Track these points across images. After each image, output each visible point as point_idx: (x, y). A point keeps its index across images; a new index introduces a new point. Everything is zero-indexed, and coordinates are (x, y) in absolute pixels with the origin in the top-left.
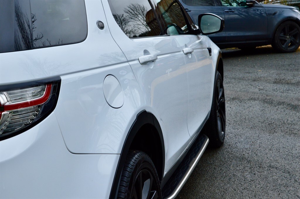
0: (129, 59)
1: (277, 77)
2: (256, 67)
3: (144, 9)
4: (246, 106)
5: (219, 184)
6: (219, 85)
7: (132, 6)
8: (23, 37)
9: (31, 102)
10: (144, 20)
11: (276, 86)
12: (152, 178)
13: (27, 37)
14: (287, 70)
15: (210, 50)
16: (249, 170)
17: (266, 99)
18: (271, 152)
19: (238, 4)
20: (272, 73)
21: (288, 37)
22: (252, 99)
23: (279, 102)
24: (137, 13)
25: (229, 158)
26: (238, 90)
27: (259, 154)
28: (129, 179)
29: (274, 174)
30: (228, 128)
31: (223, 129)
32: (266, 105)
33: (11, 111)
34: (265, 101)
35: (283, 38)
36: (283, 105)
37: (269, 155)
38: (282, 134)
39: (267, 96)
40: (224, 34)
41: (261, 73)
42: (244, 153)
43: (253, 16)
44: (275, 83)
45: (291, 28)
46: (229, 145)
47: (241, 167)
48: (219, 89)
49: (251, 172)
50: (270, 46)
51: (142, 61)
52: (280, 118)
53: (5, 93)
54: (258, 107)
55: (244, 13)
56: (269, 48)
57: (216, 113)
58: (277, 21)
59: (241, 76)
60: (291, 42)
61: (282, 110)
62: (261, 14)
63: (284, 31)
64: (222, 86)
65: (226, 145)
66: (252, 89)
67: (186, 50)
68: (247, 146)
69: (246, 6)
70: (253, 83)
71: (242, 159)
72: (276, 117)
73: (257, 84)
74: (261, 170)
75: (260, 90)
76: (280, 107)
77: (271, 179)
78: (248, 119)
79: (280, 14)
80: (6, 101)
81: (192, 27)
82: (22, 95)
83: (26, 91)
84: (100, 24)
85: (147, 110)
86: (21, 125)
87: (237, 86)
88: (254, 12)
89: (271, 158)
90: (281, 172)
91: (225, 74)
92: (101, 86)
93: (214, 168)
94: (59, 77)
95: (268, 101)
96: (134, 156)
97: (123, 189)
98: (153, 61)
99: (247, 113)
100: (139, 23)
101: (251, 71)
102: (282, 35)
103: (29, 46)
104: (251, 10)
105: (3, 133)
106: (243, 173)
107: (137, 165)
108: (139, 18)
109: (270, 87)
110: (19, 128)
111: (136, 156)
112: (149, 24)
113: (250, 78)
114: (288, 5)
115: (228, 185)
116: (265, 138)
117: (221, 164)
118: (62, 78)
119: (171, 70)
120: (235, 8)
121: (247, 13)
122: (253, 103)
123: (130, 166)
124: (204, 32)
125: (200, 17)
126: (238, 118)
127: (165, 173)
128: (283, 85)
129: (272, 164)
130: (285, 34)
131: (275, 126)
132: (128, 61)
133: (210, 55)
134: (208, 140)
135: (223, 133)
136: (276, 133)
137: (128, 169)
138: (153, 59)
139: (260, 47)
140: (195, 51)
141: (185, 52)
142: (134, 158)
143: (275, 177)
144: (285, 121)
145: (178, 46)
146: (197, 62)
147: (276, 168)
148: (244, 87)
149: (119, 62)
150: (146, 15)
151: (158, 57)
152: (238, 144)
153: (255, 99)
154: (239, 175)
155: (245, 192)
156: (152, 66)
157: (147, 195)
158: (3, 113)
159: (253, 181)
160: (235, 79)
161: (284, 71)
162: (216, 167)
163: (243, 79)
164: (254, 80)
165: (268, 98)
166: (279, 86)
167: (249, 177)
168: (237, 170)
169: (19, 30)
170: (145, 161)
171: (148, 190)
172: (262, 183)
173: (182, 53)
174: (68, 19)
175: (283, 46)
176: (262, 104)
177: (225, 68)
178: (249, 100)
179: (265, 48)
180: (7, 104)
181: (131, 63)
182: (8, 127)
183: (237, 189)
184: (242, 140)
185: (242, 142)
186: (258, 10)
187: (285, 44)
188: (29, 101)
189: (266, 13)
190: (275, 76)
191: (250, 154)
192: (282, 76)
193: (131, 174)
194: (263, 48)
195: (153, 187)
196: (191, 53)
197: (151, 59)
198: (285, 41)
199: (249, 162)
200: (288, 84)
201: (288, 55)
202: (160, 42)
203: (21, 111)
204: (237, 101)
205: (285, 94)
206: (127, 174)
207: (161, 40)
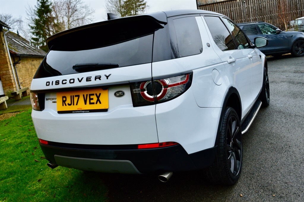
0: (223, 61)
1: (295, 70)
2: (283, 65)
3: (224, 37)
4: (280, 85)
5: (269, 125)
6: (265, 75)
7: (217, 36)
8: (174, 54)
9: (180, 83)
10: (224, 43)
11: (295, 74)
12: (236, 120)
13: (176, 54)
14: (301, 65)
15: (260, 56)
16: (284, 118)
17: (290, 81)
18: (295, 108)
19: (271, 33)
20: (293, 68)
21: (300, 48)
22: (282, 81)
23: (298, 82)
24: (220, 40)
25: (273, 112)
26: (274, 77)
27: (289, 109)
28: (226, 120)
29: (298, 119)
30: (271, 97)
31: (269, 97)
32: (291, 84)
33: (171, 87)
34: (290, 82)
35: (297, 49)
36: (300, 84)
37: (294, 110)
38: (301, 99)
39: (291, 79)
40: (268, 49)
41: (286, 68)
42: (281, 109)
43: (279, 38)
44: (294, 72)
45: (302, 43)
46: (272, 105)
47: (280, 116)
48: (266, 76)
49: (285, 118)
50: (290, 54)
51: (229, 62)
52: (299, 91)
53: (168, 79)
54: (286, 86)
55: (274, 37)
56: (289, 55)
57: (265, 89)
58: (293, 40)
59: (275, 70)
60: (302, 51)
61: (300, 86)
62: (284, 37)
63: (297, 45)
64: (267, 75)
65: (270, 105)
66: (282, 77)
67: (249, 56)
68: (282, 105)
69: (276, 34)
70: (282, 73)
71: (280, 112)
72: (297, 90)
73: (285, 74)
74: (291, 117)
75: (286, 77)
76: (298, 85)
77: (296, 122)
78: (281, 92)
79: (295, 37)
80: (169, 82)
81: (251, 45)
82: (176, 80)
83: (178, 78)
84: (208, 44)
85: (233, 86)
86: (176, 94)
87: (273, 75)
88: (280, 36)
89: (296, 111)
90: (302, 118)
91: (268, 69)
92: (211, 74)
93: (265, 117)
94: (192, 70)
95: (292, 82)
96: (227, 109)
97: (224, 125)
98: (234, 62)
99: (281, 89)
100: (221, 45)
101: (280, 68)
102: (296, 47)
103: (176, 57)
104: (278, 36)
105: (168, 98)
106: (281, 119)
107: (229, 114)
108: (221, 42)
109: (292, 75)
110: (175, 95)
111: (229, 109)
112: (227, 45)
113: (280, 71)
114: (299, 31)
115: (274, 125)
116: (292, 101)
117: (269, 115)
118: (193, 71)
119: (239, 68)
120: (269, 35)
121: (276, 37)
122: (283, 83)
123: (226, 114)
124: (258, 47)
125: (255, 39)
126: (276, 92)
127: (242, 118)
128: (299, 74)
129: (297, 114)
130: (298, 47)
131: (296, 95)
132: (223, 62)
133: (261, 59)
134: (261, 103)
135: (268, 99)
136: (298, 98)
137: (225, 116)
138: (234, 61)
139: (284, 55)
140: (254, 56)
141: (249, 57)
142: (228, 110)
143: (299, 121)
144: (302, 92)
145: (244, 55)
146: (252, 63)
147: (299, 116)
148: (278, 76)
149: (214, 64)
150: (225, 40)
151: (237, 60)
152: (277, 105)
153: (284, 82)
154: (279, 120)
155: (283, 129)
156: (234, 64)
157: (234, 129)
158: (168, 89)
159: (287, 123)
160: (272, 72)
161: (299, 67)
162: (266, 117)
163: (276, 72)
164: (283, 72)
165: (291, 80)
166: (297, 74)
167: (284, 121)
168: (277, 118)
169: (172, 51)
170: (233, 112)
171: (235, 126)
172: (292, 124)
173: (247, 58)
174: (190, 44)
175: (297, 53)
176: (288, 84)
177: (268, 66)
178: (281, 82)
179: (287, 55)
180: (170, 84)
181: (224, 63)
182: (170, 95)
183: (278, 127)
184: (279, 102)
185: (279, 103)
186: (282, 35)
187: (298, 52)
188: (179, 82)
189: (287, 37)
190: (294, 69)
191: (284, 109)
192: (298, 69)
193: (227, 118)
194: (286, 55)
195: (237, 125)
196: (252, 58)
197: (233, 61)
198: (299, 50)
199: (284, 113)
200: (302, 73)
201: (300, 58)
202: (234, 53)
203: (176, 87)
204: (274, 83)
205: (301, 78)
206: (225, 118)
207: (233, 52)
